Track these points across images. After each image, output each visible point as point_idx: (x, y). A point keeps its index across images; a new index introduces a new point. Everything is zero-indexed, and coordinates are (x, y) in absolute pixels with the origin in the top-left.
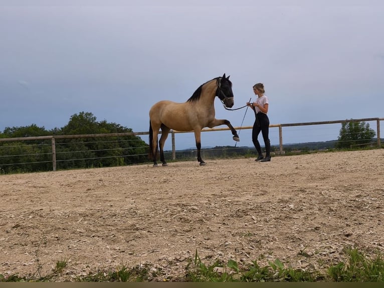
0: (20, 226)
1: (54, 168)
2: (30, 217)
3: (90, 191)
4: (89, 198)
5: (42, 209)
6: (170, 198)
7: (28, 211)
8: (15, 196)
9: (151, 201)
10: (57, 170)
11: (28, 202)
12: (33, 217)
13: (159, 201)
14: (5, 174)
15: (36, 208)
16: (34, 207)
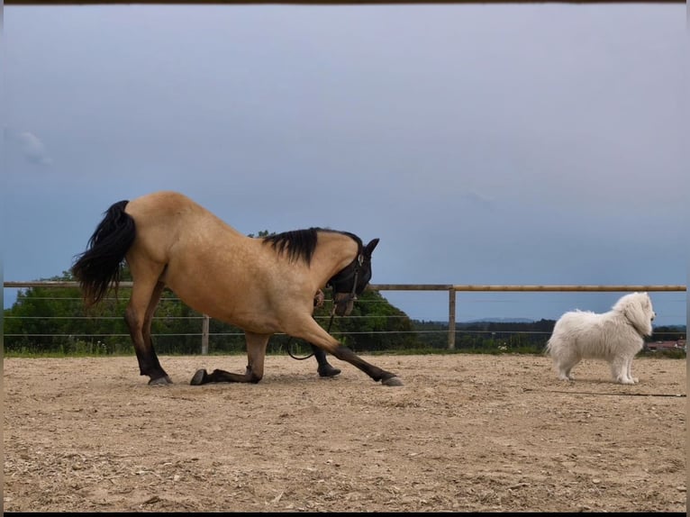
0: (159, 500)
1: (204, 349)
2: (177, 477)
3: (286, 419)
4: (287, 440)
5: (196, 459)
6: (461, 459)
7: (169, 461)
8: (137, 419)
9: (419, 461)
10: (210, 352)
11: (166, 438)
12: (182, 480)
13: (437, 463)
14: (108, 353)
15: (184, 455)
16: (179, 451)
